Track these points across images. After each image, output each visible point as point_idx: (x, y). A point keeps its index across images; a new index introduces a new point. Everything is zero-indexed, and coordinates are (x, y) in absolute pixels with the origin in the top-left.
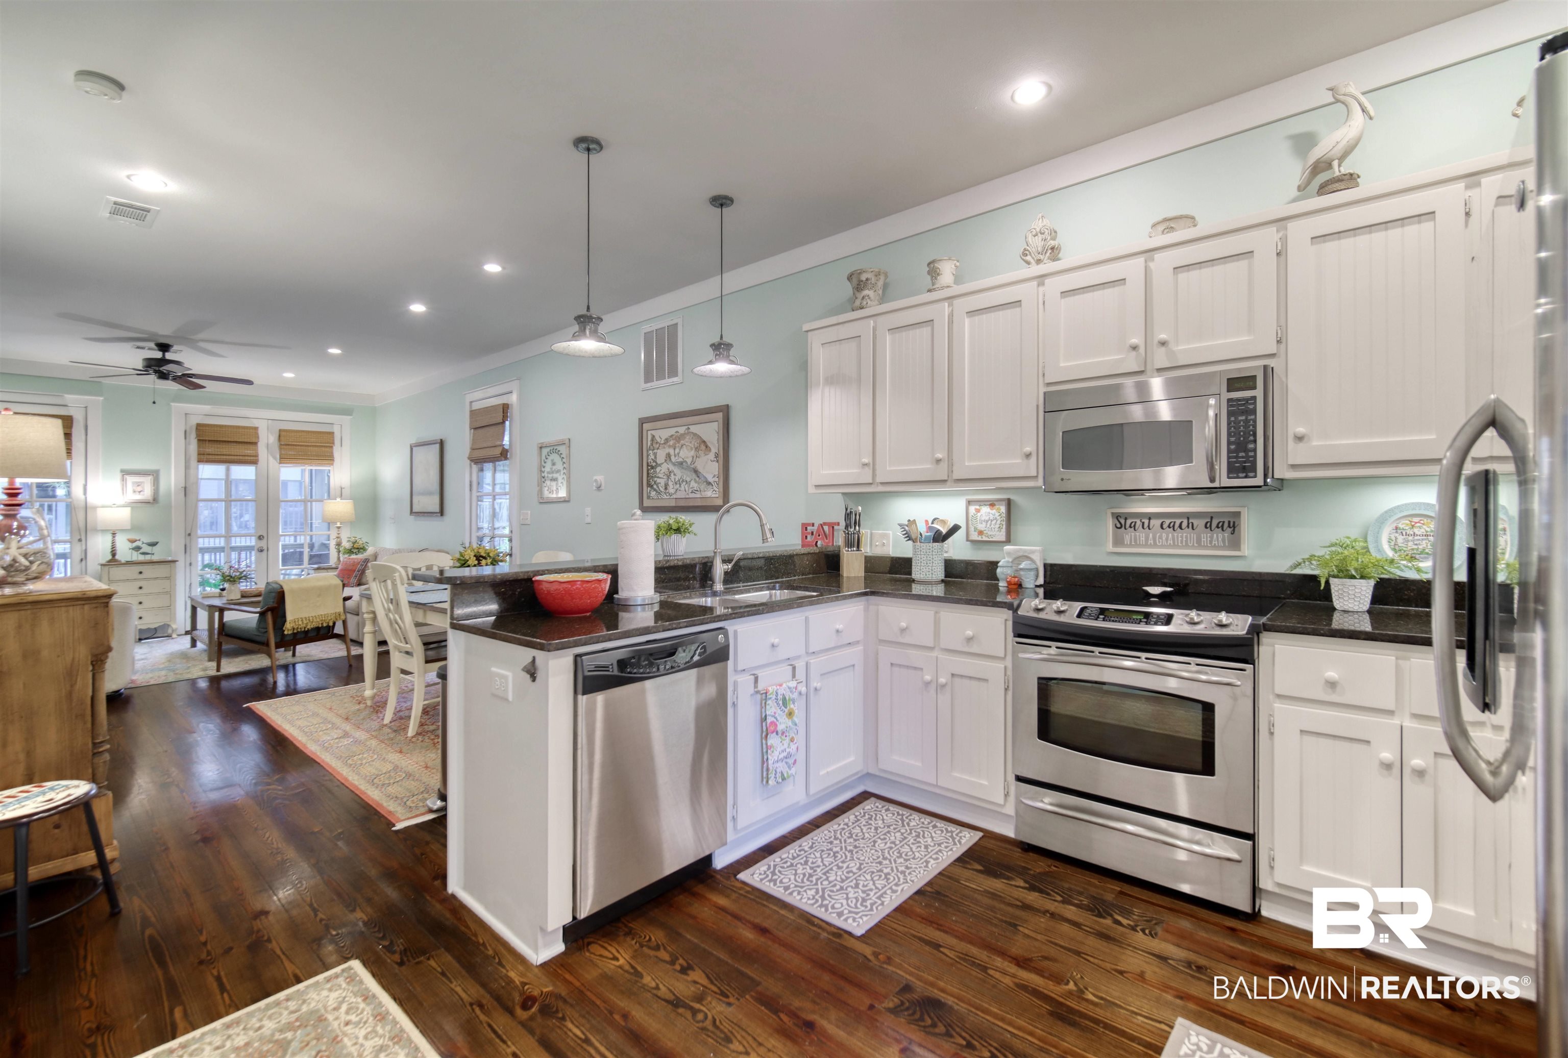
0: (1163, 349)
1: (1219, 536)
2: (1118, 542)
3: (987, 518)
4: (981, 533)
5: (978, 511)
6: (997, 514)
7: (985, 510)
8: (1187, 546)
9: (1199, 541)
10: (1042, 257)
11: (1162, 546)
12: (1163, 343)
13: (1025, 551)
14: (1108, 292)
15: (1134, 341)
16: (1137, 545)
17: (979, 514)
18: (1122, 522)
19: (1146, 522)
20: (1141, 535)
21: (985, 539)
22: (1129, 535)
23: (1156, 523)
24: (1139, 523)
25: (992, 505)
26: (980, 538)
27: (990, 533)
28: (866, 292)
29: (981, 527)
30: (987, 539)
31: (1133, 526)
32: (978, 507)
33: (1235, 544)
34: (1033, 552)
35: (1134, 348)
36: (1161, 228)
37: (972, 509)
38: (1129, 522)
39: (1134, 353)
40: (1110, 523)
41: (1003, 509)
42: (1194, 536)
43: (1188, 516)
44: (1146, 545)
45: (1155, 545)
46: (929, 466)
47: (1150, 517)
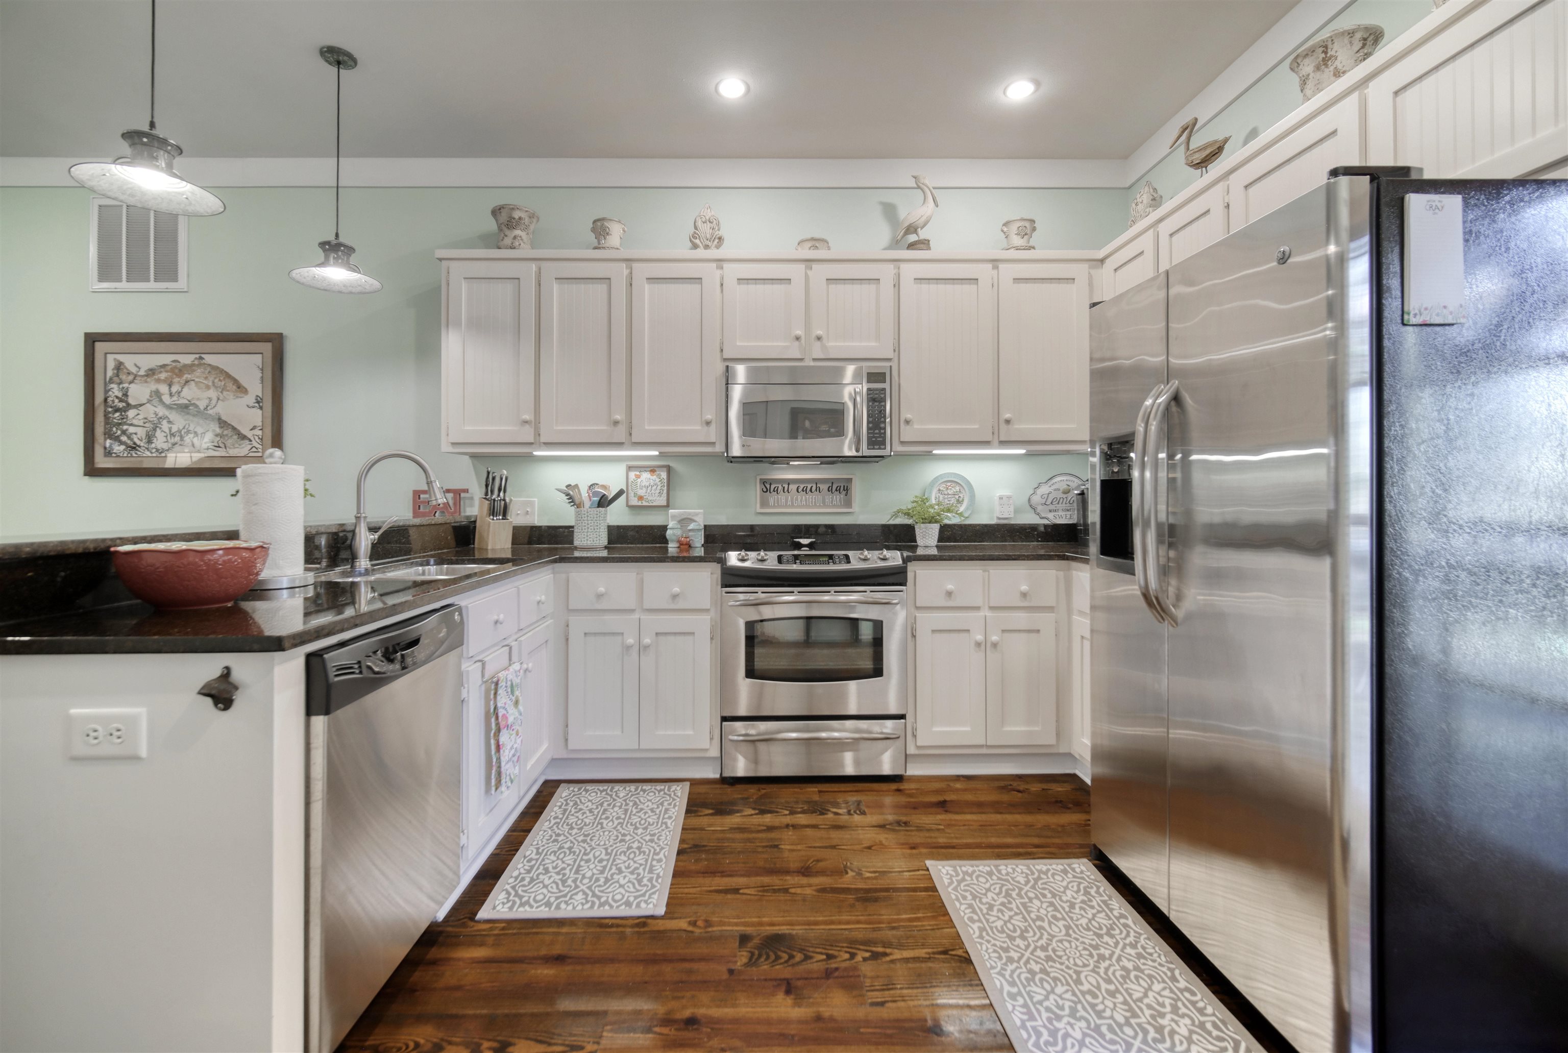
0: (818, 343)
1: (838, 497)
2: (764, 504)
3: (647, 484)
4: (641, 498)
5: (638, 477)
6: (658, 480)
7: (646, 476)
8: (815, 506)
9: (824, 502)
10: (710, 244)
11: (798, 507)
12: (819, 338)
13: (690, 514)
14: (777, 287)
15: (799, 332)
16: (779, 506)
17: (639, 480)
18: (767, 486)
19: (786, 486)
20: (782, 497)
21: (645, 504)
22: (772, 498)
23: (793, 487)
24: (780, 488)
25: (653, 470)
26: (640, 503)
27: (650, 498)
28: (518, 232)
29: (641, 492)
30: (647, 504)
31: (776, 490)
32: (638, 473)
33: (848, 504)
34: (697, 514)
35: (798, 338)
36: (809, 244)
37: (632, 475)
38: (773, 487)
39: (797, 343)
40: (758, 487)
41: (664, 475)
42: (820, 497)
43: (817, 482)
44: (786, 506)
45: (793, 506)
46: (605, 428)
47: (789, 482)
